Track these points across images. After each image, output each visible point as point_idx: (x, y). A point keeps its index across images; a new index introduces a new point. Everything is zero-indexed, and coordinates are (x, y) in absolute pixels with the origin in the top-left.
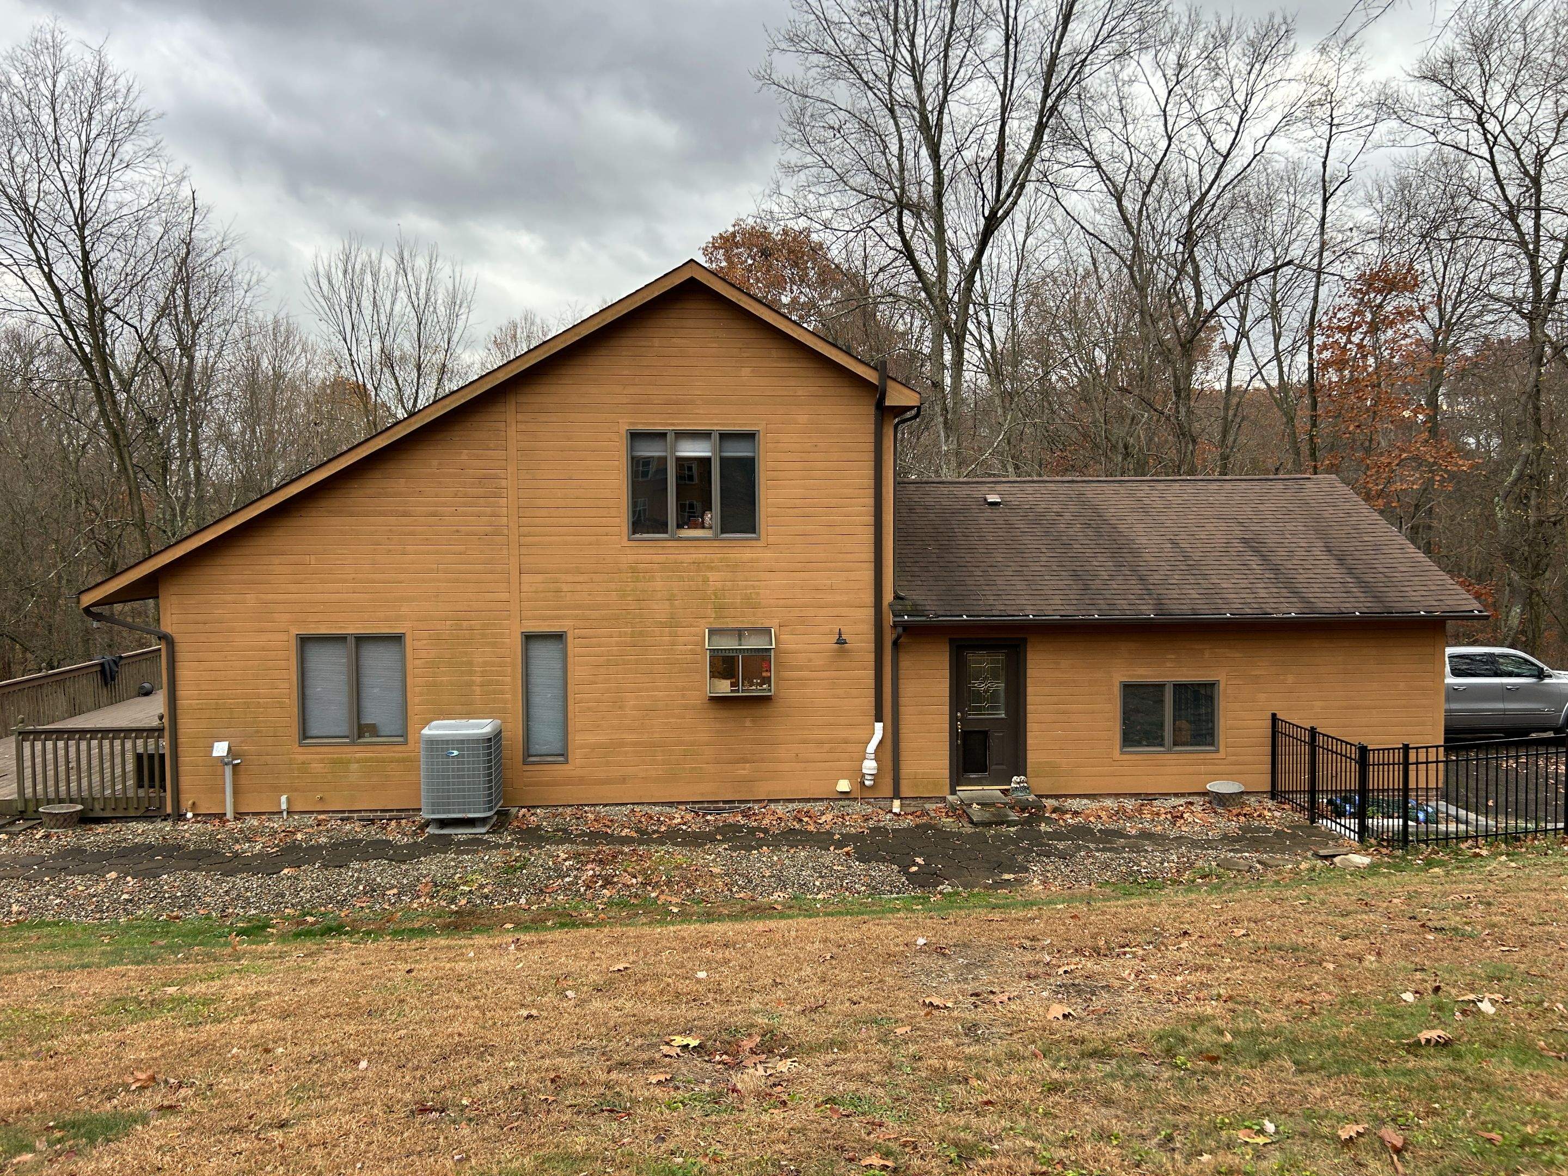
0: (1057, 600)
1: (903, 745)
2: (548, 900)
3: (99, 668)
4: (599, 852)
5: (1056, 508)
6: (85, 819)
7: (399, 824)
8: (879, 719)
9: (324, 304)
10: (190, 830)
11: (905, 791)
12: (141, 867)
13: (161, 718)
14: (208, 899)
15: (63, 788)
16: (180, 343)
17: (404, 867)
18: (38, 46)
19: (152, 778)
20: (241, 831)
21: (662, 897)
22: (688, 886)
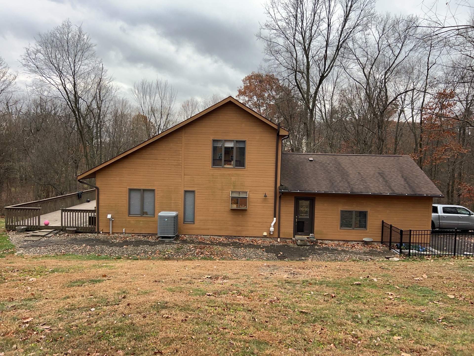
0: (324, 187)
1: (281, 224)
2: (187, 256)
3: (77, 195)
4: (201, 246)
5: (328, 162)
6: (77, 232)
7: (152, 237)
8: (275, 217)
9: (136, 96)
10: (101, 236)
11: (281, 236)
12: (90, 244)
13: (95, 208)
14: (107, 252)
15: (72, 224)
16: (98, 106)
17: (153, 247)
18: (64, 26)
19: (93, 223)
20: (114, 237)
21: (215, 258)
22: (222, 256)
